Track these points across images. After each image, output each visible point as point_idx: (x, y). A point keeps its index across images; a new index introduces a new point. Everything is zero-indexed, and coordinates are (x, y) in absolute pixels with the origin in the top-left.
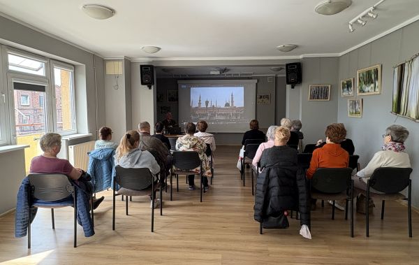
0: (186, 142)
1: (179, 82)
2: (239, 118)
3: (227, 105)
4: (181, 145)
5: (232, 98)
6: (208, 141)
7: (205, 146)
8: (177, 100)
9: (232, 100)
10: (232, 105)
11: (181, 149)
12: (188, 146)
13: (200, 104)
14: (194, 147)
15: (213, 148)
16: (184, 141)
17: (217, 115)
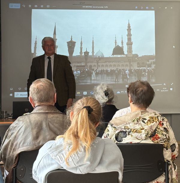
3: (118, 50)
5: (129, 35)
9: (129, 39)
10: (130, 50)
17: (94, 73)
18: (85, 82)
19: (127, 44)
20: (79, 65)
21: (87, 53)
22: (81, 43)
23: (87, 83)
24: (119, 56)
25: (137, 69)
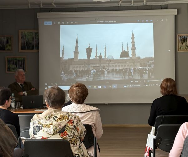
0: (48, 123)
1: (40, 15)
2: (146, 77)
3: (124, 54)
4: (39, 128)
5: (133, 42)
6: (88, 119)
7: (82, 128)
8: (37, 47)
9: (133, 45)
10: (134, 53)
11: (39, 136)
12: (51, 130)
13: (76, 53)
14: (62, 131)
15: (98, 133)
16: (44, 122)
17: (106, 72)
18: (100, 79)
19: (132, 49)
20: (95, 65)
21: (100, 57)
22: (97, 49)
23: (101, 79)
24: (125, 58)
25: (140, 68)
